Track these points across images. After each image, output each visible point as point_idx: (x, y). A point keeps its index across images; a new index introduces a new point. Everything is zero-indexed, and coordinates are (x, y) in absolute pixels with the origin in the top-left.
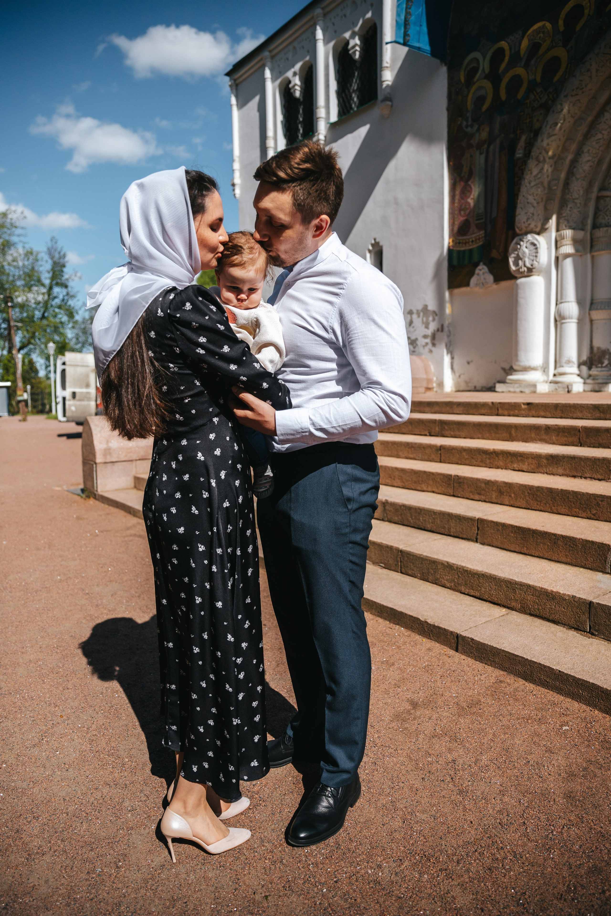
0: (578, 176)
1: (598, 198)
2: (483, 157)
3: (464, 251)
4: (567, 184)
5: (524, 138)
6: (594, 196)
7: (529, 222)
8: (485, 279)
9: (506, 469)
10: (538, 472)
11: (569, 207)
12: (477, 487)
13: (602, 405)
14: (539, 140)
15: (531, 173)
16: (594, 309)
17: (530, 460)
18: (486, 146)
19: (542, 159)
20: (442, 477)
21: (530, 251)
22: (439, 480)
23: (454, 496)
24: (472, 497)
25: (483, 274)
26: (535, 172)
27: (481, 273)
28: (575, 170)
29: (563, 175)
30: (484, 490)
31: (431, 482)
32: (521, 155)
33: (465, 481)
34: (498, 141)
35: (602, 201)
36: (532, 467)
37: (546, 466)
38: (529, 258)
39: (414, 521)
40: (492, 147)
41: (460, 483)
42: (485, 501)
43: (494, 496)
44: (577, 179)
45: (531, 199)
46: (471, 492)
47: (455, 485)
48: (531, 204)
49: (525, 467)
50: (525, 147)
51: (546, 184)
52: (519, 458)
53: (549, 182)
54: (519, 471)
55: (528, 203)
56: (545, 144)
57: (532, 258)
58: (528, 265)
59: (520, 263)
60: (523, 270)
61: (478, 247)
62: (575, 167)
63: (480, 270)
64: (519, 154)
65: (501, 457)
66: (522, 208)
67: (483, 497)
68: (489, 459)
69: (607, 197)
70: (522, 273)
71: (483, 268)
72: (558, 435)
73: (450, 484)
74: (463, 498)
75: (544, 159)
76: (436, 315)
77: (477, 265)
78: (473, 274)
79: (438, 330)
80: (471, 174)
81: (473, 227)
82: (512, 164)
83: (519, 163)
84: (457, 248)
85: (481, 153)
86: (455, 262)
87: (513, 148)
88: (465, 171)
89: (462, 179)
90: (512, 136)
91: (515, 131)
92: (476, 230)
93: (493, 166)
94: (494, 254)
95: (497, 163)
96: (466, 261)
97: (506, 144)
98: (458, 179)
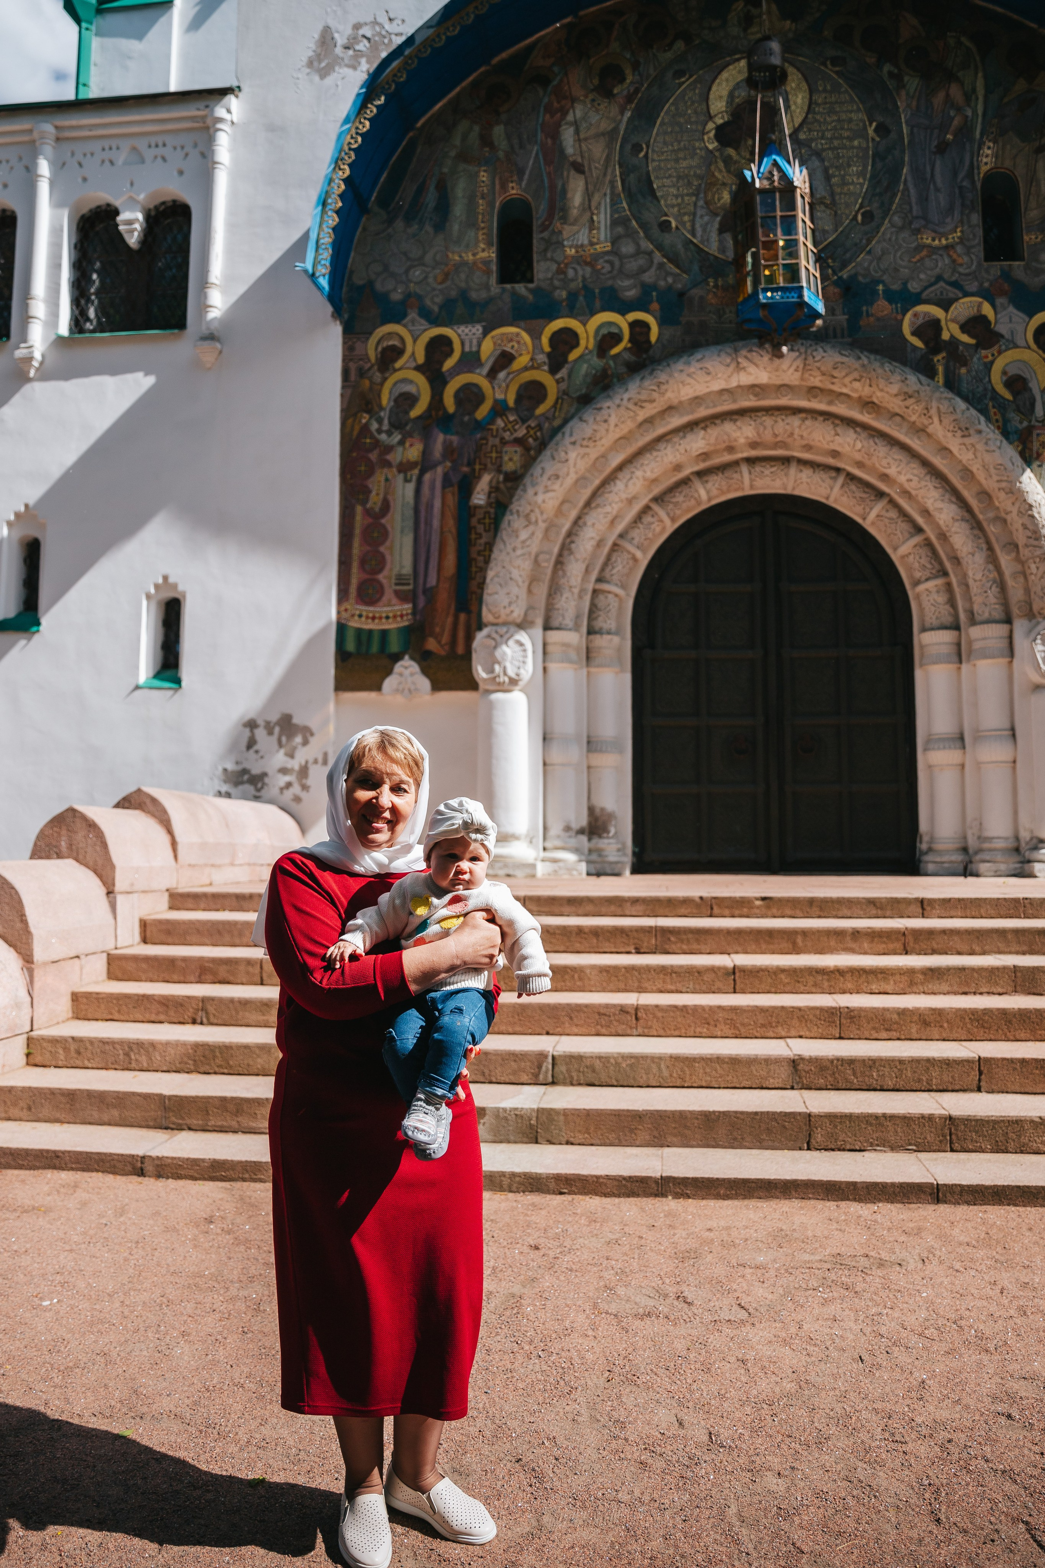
0: (578, 556)
1: (595, 592)
2: (410, 488)
3: (370, 632)
4: (559, 563)
5: (486, 479)
6: (590, 587)
7: (512, 608)
8: (414, 683)
9: (858, 993)
10: (910, 993)
11: (565, 596)
12: (884, 1020)
13: (879, 898)
14: (530, 491)
15: (517, 537)
16: (596, 751)
17: (897, 977)
18: (416, 472)
19: (533, 519)
20: (818, 1012)
21: (514, 652)
22: (811, 1017)
23: (841, 1038)
24: (875, 1035)
25: (412, 674)
26: (524, 535)
27: (407, 672)
28: (573, 546)
29: (556, 550)
30: (896, 1023)
31: (795, 1022)
32: (482, 502)
33: (863, 1014)
34: (440, 470)
35: (601, 597)
36: (902, 986)
37: (922, 984)
38: (511, 663)
39: (860, 1079)
40: (427, 477)
41: (852, 1018)
42: (899, 1039)
43: (914, 1030)
44: (577, 560)
45: (515, 573)
46: (874, 1028)
47: (844, 1021)
48: (516, 582)
49: (889, 988)
50: (490, 493)
51: (533, 557)
52: (880, 976)
53: (537, 556)
54: (880, 993)
55: (511, 579)
56: (540, 498)
57: (517, 663)
58: (511, 672)
59: (497, 668)
60: (501, 680)
61: (399, 630)
62: (573, 542)
63: (406, 668)
64: (479, 498)
65: (848, 976)
66: (501, 585)
67: (895, 1034)
68: (828, 980)
69: (609, 592)
70: (499, 684)
71: (410, 666)
72: (872, 941)
73: (834, 1022)
74: (860, 1039)
75: (536, 521)
76: (312, 734)
77: (396, 658)
78: (389, 672)
79: (316, 762)
80: (386, 507)
81: (389, 594)
82: (465, 510)
83: (480, 514)
84: (355, 624)
85: (407, 480)
86: (350, 646)
87: (466, 488)
88: (375, 500)
89: (368, 512)
90: (465, 469)
91: (470, 464)
92: (395, 600)
93: (430, 506)
94: (431, 644)
95: (437, 504)
96: (375, 648)
97: (455, 479)
98: (359, 509)
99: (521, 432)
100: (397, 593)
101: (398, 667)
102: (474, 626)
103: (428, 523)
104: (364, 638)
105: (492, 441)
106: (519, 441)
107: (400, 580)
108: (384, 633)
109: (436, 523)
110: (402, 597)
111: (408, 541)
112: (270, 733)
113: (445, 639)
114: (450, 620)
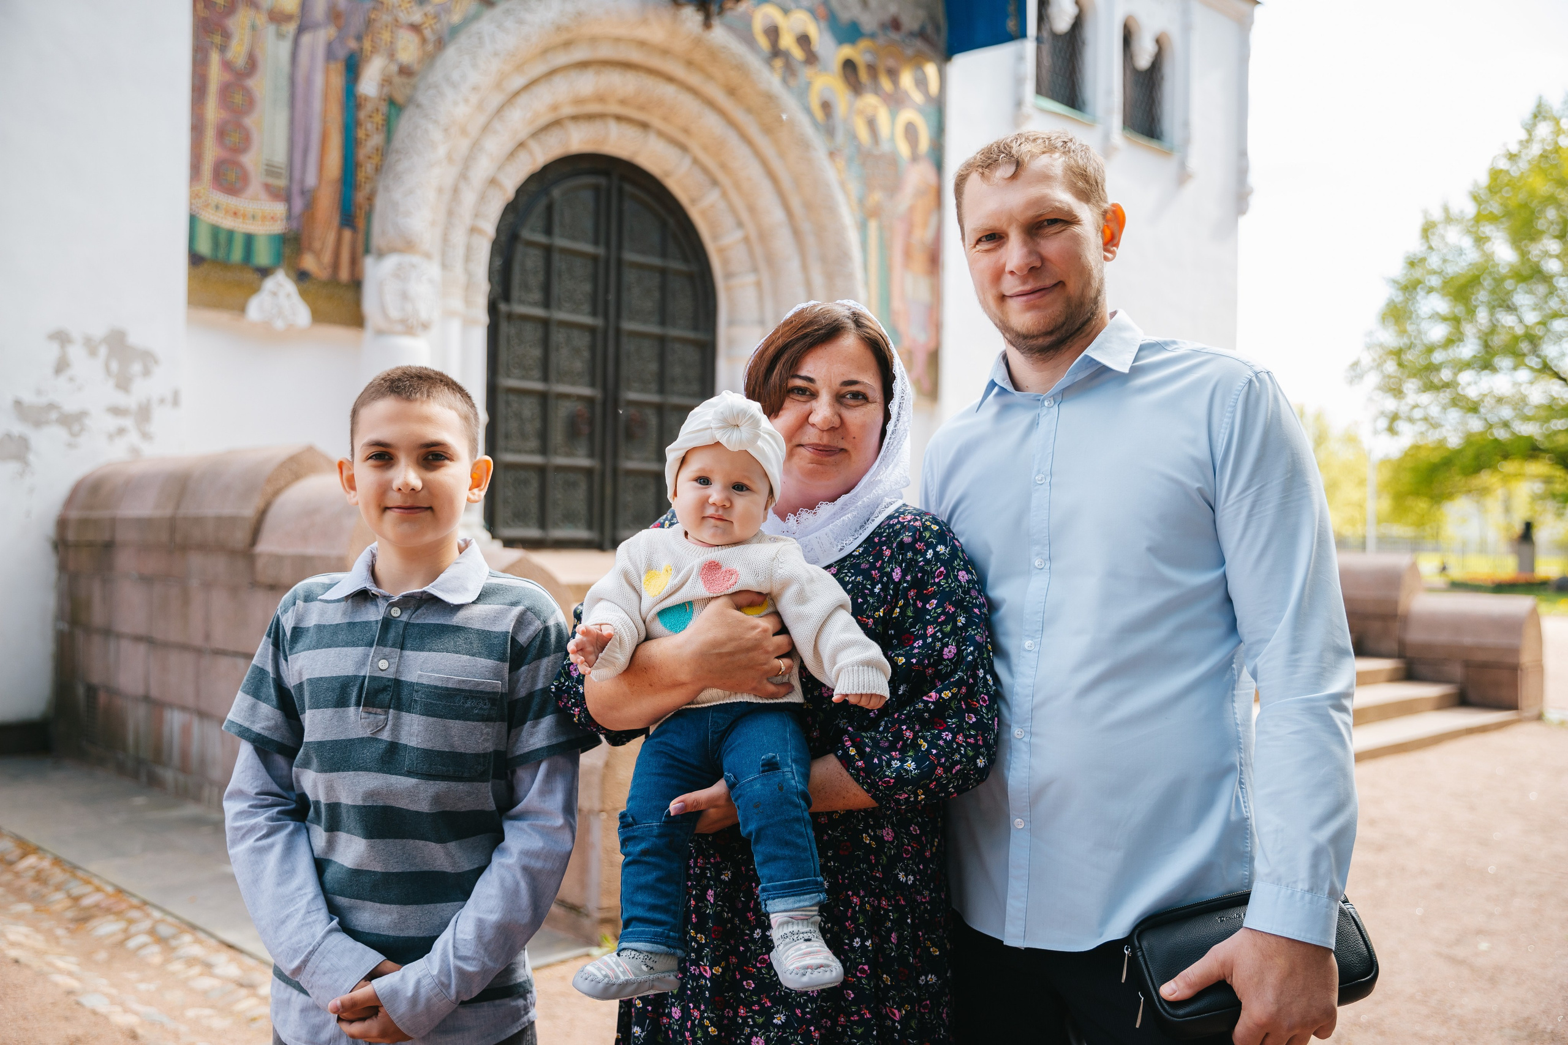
3: (231, 232)
5: (377, 64)
8: (292, 308)
25: (289, 296)
27: (282, 294)
32: (372, 94)
38: (423, 304)
50: (381, 84)
58: (423, 314)
61: (269, 235)
63: (280, 288)
64: (369, 87)
71: (285, 286)
76: (156, 362)
77: (265, 272)
78: (255, 289)
79: (162, 401)
80: (252, 64)
81: (255, 186)
82: (351, 101)
83: (369, 107)
84: (209, 217)
85: (280, 36)
86: (204, 247)
87: (353, 68)
88: (237, 51)
89: (227, 65)
90: (353, 44)
91: (359, 38)
92: (263, 195)
93: (309, 81)
94: (309, 262)
95: (319, 80)
96: (237, 255)
97: (342, 53)
98: (215, 58)
99: (417, 17)
100: (267, 187)
101: (269, 284)
102: (360, 249)
103: (308, 102)
104: (222, 238)
105: (386, 18)
106: (415, 28)
107: (271, 170)
108: (249, 239)
109: (317, 105)
110: (275, 193)
111: (281, 119)
112: (93, 352)
113: (327, 257)
114: (331, 237)
